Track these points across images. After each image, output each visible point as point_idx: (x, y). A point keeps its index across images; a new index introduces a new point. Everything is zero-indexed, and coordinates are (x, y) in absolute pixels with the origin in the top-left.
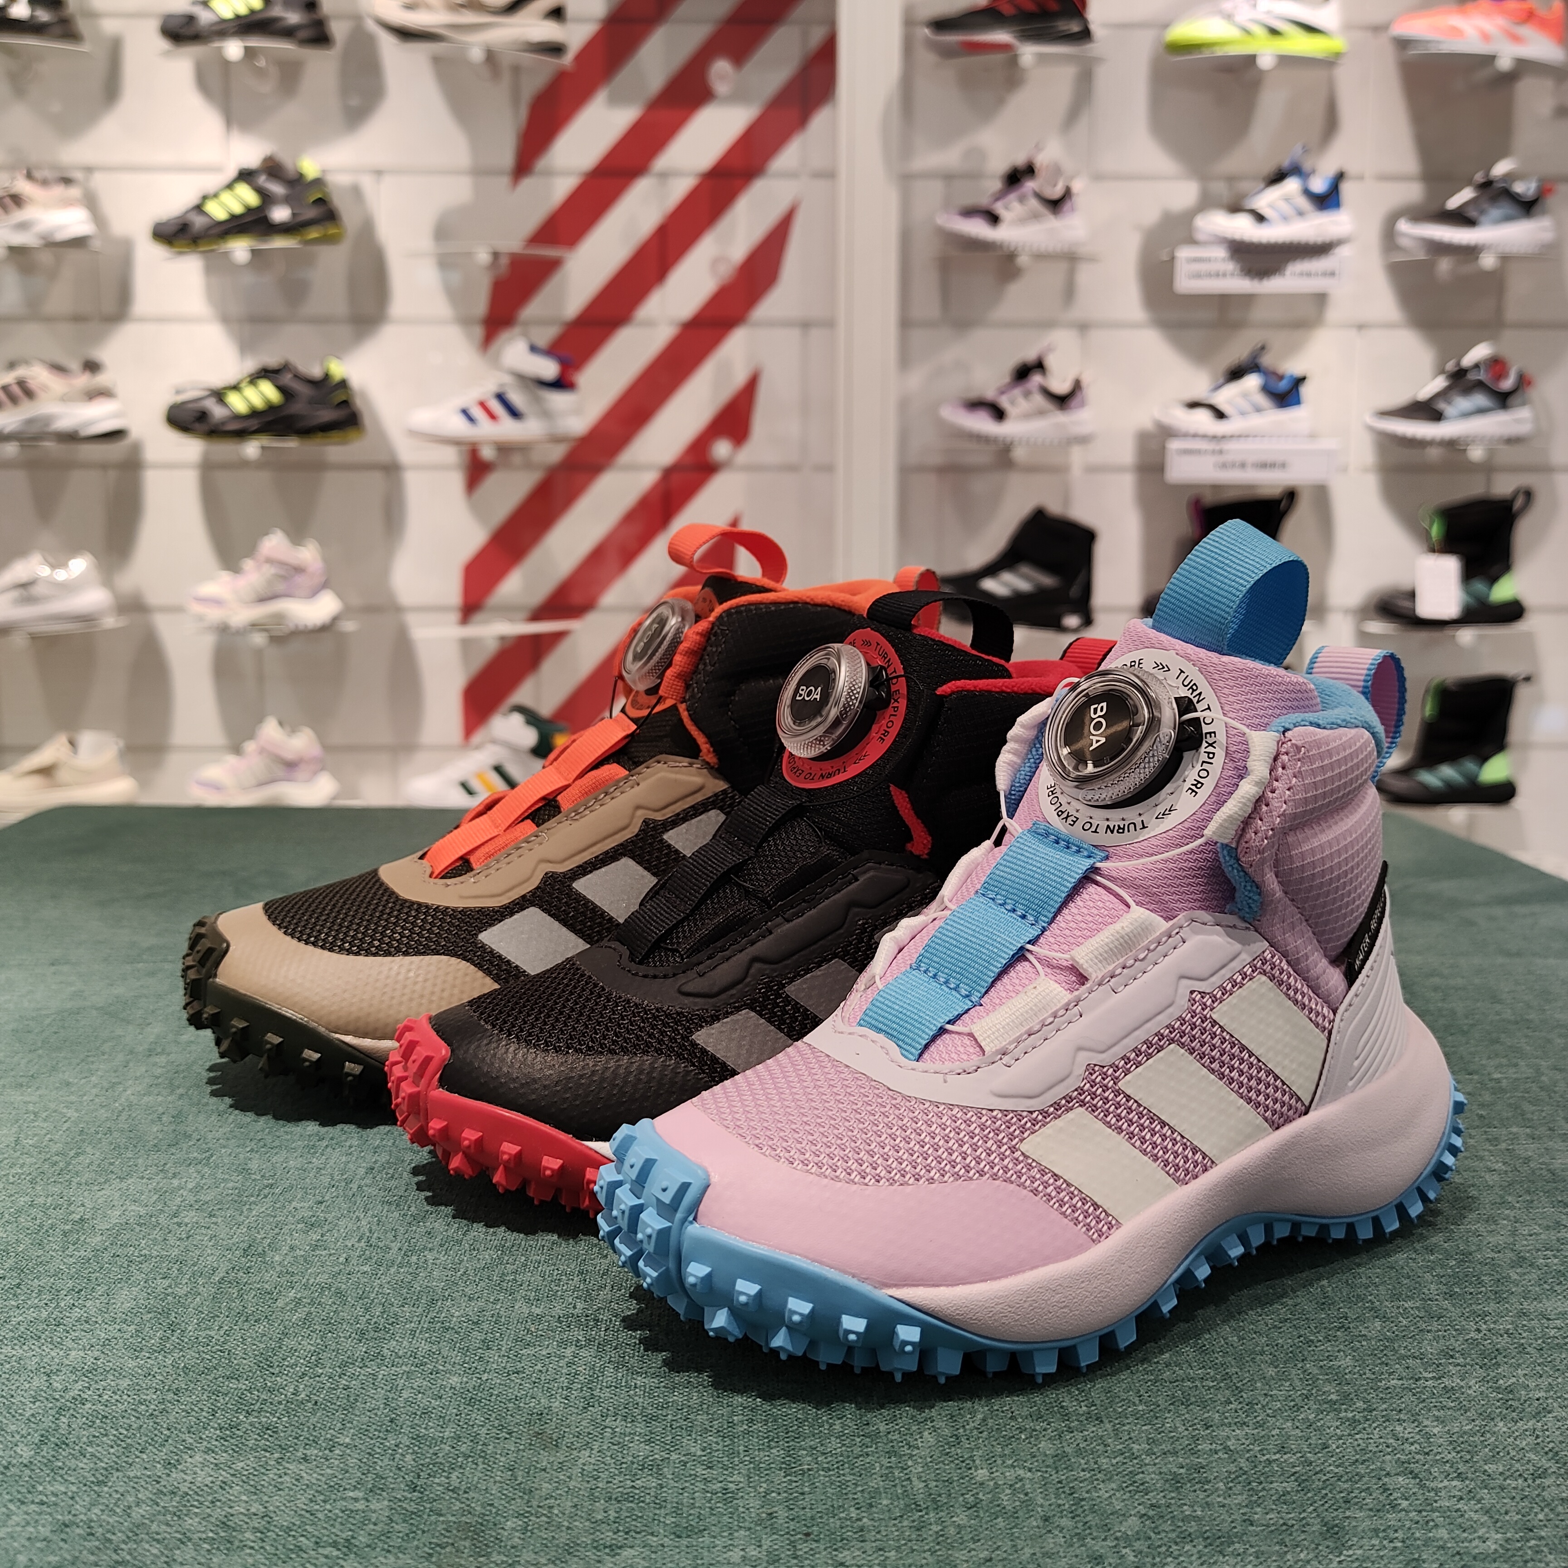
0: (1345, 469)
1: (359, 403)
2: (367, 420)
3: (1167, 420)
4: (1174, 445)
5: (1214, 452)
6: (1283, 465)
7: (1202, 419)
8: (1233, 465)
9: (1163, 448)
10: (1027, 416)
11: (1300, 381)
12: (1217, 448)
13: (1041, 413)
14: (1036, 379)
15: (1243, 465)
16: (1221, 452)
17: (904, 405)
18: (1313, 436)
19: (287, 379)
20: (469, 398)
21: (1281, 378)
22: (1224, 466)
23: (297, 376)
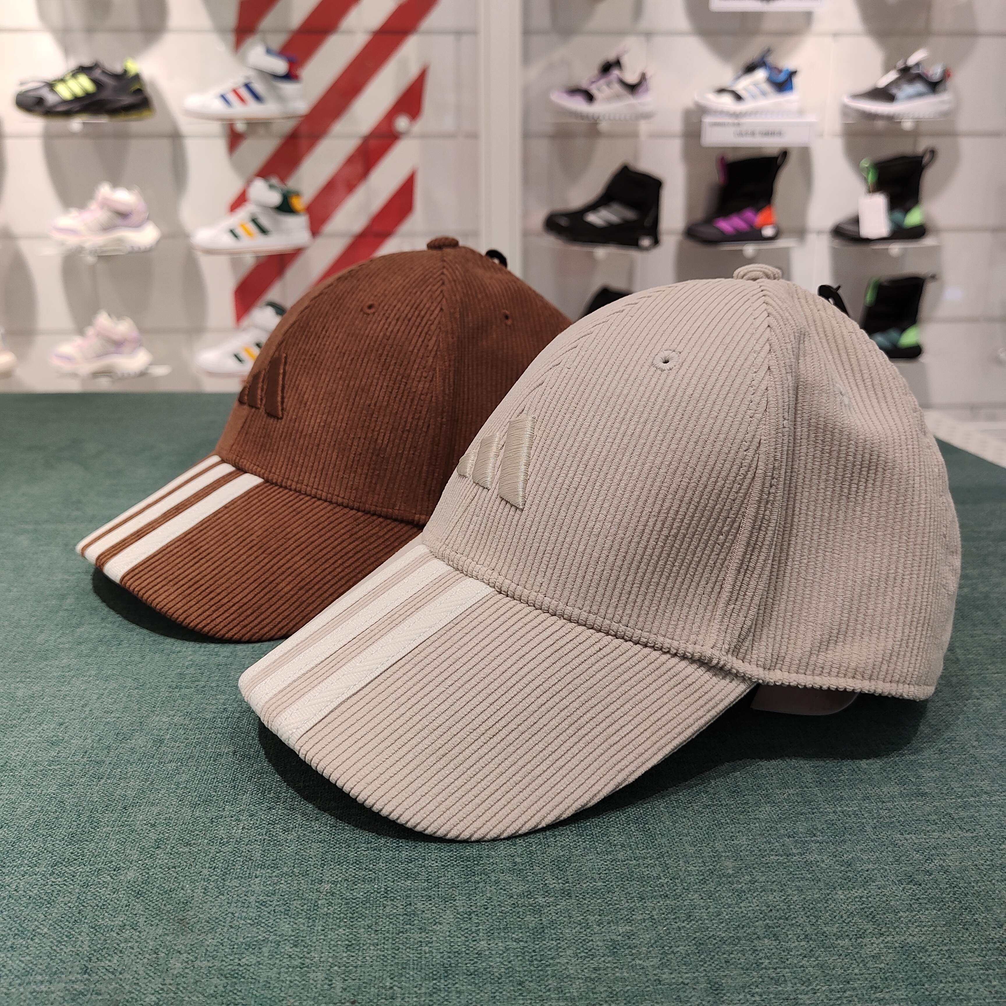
0: (821, 135)
1: (149, 91)
2: (155, 102)
3: (703, 102)
4: (708, 120)
5: (734, 124)
6: (780, 134)
7: (727, 101)
8: (746, 134)
9: (700, 122)
10: (609, 99)
11: (792, 74)
12: (736, 121)
13: (618, 97)
14: (615, 73)
15: (753, 134)
16: (739, 124)
17: (526, 91)
18: (801, 112)
19: (97, 73)
20: (226, 86)
21: (780, 71)
22: (740, 134)
23: (104, 72)
